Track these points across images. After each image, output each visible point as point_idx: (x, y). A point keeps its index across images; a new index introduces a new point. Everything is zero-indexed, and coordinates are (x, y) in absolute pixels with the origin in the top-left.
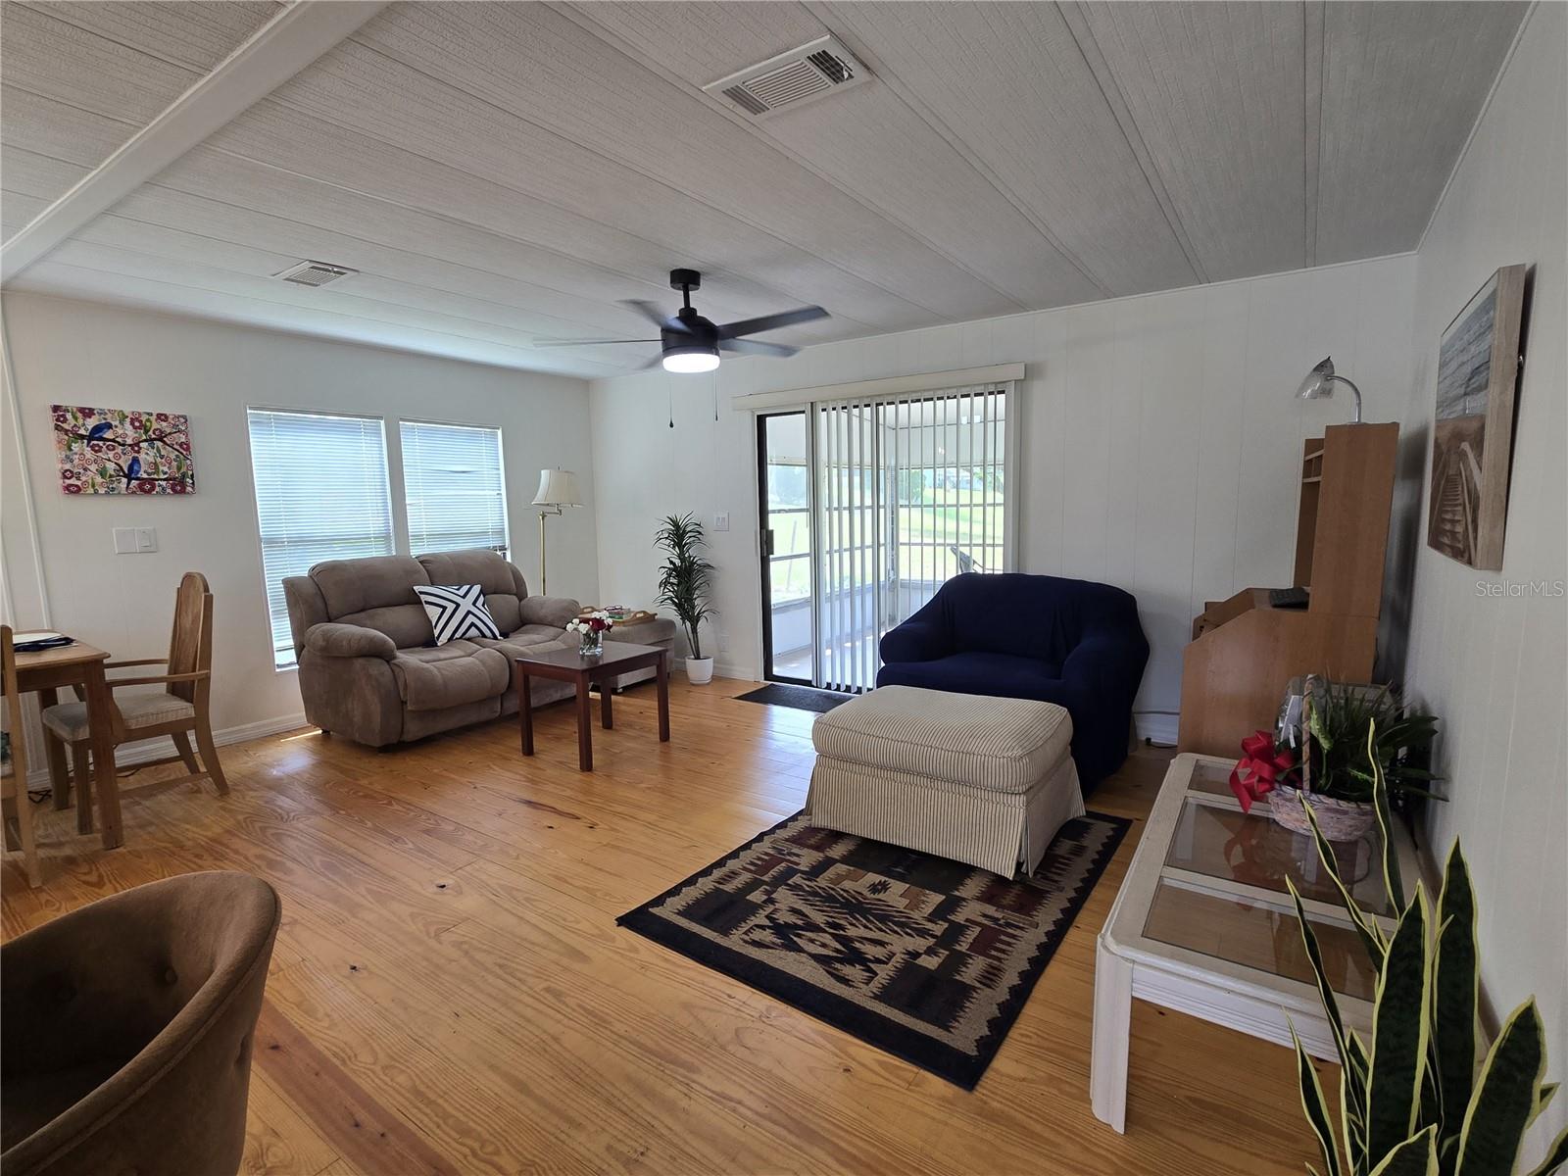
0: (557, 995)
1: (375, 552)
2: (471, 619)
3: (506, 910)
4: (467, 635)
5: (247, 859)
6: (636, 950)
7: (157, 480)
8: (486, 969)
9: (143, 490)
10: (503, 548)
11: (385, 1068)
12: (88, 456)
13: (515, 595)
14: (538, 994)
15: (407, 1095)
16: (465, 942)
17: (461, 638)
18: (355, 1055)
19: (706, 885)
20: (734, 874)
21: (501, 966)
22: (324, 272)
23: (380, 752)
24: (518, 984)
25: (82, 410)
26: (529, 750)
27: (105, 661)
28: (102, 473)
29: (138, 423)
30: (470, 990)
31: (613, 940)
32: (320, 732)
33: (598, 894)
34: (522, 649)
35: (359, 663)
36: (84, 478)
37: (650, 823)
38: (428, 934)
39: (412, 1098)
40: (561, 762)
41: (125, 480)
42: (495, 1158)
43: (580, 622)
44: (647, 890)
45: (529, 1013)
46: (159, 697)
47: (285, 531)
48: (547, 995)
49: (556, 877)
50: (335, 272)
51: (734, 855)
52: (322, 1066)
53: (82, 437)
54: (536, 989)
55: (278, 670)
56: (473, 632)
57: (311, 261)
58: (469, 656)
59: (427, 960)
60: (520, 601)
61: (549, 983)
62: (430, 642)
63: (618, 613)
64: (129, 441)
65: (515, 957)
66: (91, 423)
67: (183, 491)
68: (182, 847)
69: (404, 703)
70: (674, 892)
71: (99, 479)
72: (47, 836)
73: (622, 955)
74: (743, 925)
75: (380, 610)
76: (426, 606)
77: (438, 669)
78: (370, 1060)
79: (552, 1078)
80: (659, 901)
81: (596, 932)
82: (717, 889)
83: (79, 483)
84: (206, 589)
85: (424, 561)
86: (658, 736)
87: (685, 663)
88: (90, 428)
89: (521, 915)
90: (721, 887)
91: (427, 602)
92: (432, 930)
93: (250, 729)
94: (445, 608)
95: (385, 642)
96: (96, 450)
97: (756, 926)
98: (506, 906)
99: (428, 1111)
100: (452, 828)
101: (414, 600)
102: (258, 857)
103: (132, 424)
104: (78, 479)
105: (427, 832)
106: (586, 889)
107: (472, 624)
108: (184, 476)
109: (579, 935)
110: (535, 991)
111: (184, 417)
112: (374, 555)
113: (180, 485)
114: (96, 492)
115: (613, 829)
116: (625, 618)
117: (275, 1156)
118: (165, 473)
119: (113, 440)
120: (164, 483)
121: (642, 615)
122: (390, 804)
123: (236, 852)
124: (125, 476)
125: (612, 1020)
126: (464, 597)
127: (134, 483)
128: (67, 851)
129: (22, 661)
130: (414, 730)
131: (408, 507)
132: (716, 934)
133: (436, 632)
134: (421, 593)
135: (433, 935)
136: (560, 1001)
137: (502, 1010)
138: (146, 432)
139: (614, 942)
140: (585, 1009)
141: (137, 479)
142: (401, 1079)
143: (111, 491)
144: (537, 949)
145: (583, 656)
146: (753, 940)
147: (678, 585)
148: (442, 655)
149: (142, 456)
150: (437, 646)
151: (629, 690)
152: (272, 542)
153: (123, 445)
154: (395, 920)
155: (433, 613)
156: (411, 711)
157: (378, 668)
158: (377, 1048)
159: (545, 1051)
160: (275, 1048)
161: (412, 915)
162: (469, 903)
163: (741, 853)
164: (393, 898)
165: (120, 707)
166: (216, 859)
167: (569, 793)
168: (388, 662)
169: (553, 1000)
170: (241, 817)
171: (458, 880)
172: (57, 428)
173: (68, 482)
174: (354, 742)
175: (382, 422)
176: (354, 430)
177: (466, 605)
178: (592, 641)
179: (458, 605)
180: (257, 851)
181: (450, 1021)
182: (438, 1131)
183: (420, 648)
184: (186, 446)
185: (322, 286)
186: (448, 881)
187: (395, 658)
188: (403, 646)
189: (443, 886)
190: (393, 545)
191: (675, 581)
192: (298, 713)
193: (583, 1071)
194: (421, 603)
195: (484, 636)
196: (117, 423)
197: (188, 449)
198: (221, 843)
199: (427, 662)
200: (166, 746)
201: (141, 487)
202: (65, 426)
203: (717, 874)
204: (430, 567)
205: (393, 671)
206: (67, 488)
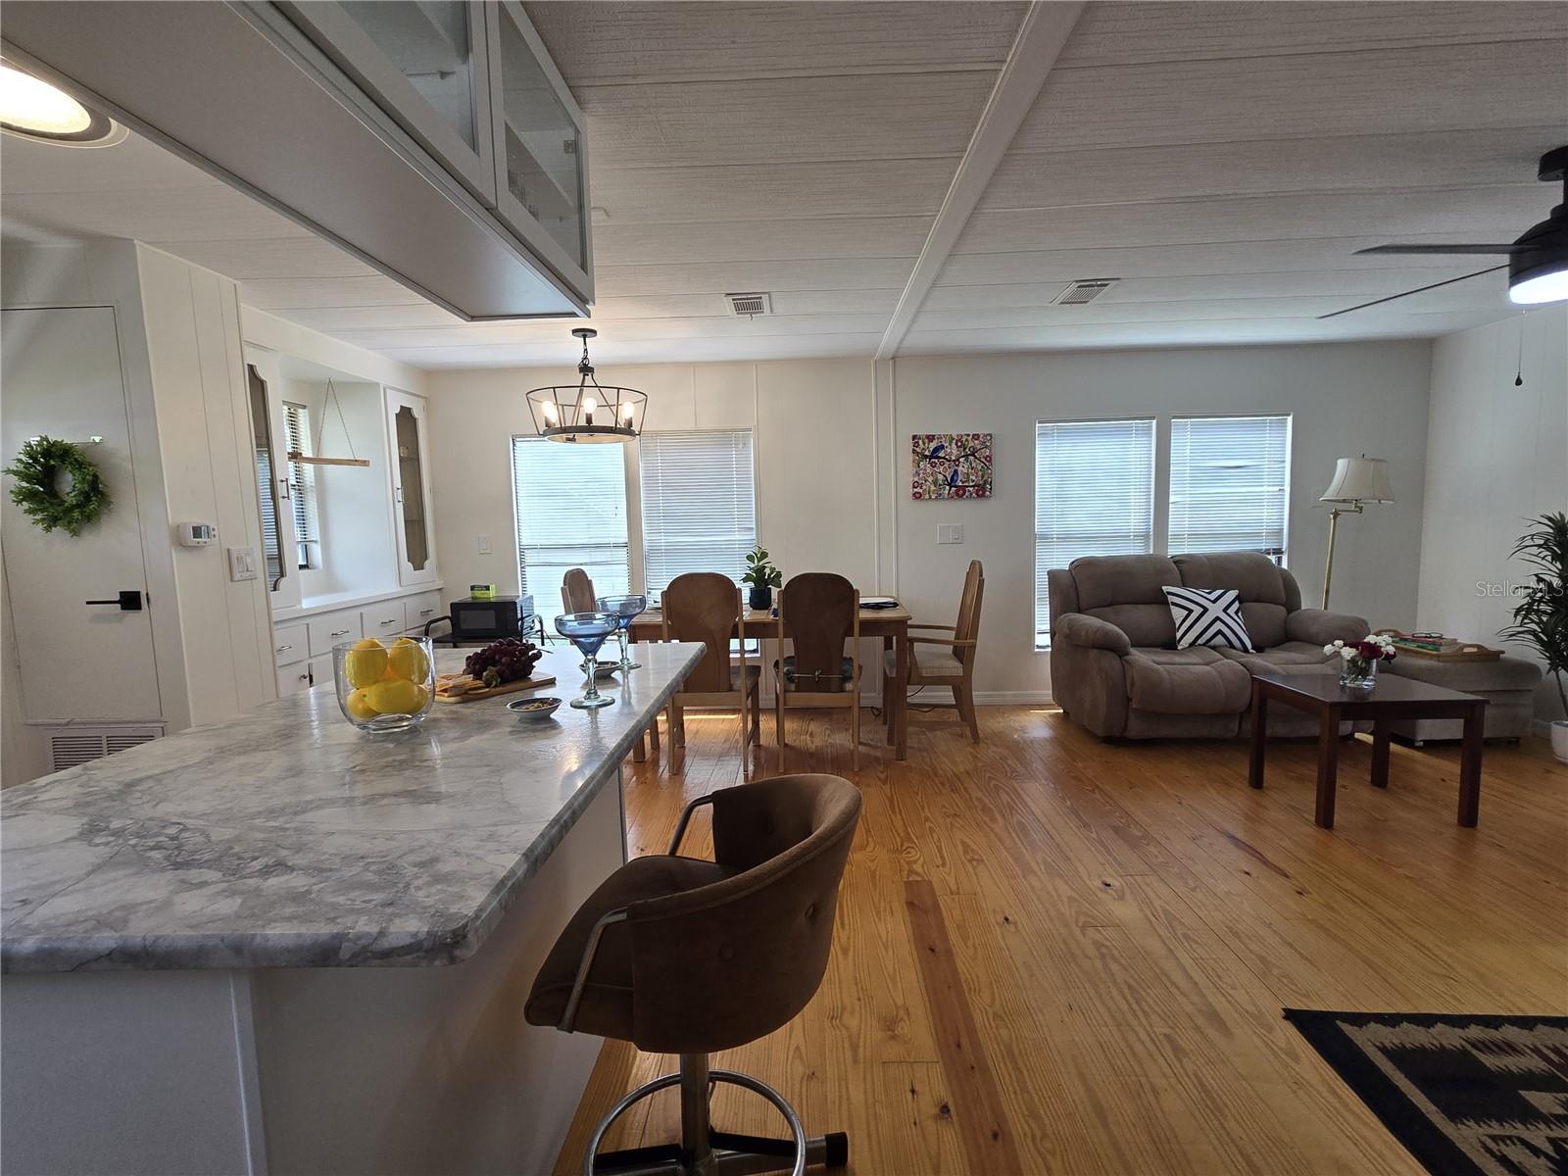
0: (1177, 1049)
1: (1133, 549)
2: (1218, 626)
3: (1160, 936)
4: (1212, 643)
5: (970, 797)
6: (1296, 1059)
7: (967, 487)
8: (1115, 982)
9: (958, 495)
10: (1278, 552)
11: (995, 1014)
12: (928, 471)
13: (1284, 605)
14: (1156, 1036)
15: (1002, 1048)
16: (1106, 947)
17: (1204, 644)
18: (979, 991)
19: (1451, 1038)
20: (1509, 1048)
21: (1130, 987)
22: (1089, 288)
23: (1105, 742)
24: (1140, 1014)
25: (928, 437)
26: (1257, 782)
27: (909, 622)
28: (935, 482)
29: (960, 443)
30: (1092, 993)
31: (1270, 1029)
32: (1062, 711)
33: (1275, 971)
34: (1276, 667)
35: (1094, 653)
36: (924, 487)
37: (1389, 920)
38: (1077, 921)
39: (1005, 1055)
40: (1293, 808)
41: (948, 488)
42: (1049, 1157)
43: (1345, 645)
44: (1344, 996)
45: (1138, 1048)
46: (945, 656)
47: (1056, 529)
48: (1165, 1043)
49: (1231, 929)
50: (1098, 286)
51: (1527, 1023)
52: (955, 982)
53: (926, 456)
54: (1156, 1030)
55: (1036, 650)
56: (1219, 640)
57: (1077, 281)
58: (1207, 664)
59: (1066, 944)
60: (1288, 613)
61: (1173, 1032)
62: (1170, 645)
63: (1434, 643)
64: (953, 458)
65: (1149, 987)
66: (933, 445)
67: (983, 495)
68: (936, 774)
69: (1129, 700)
70: (1391, 1020)
71: (933, 488)
72: (872, 740)
73: (1274, 1053)
74: (1494, 1124)
75: (1127, 607)
76: (1172, 607)
77: (1169, 672)
78: (989, 1002)
79: (1134, 1125)
80: (1359, 1019)
81: (1251, 1008)
82: (1464, 1051)
83: (921, 491)
84: (981, 575)
85: (1178, 561)
86: (1456, 816)
87: (1549, 728)
88: (931, 449)
89: (1172, 947)
90: (1475, 1052)
91: (1173, 604)
92: (1082, 919)
93: (1009, 695)
94: (1190, 611)
95: (1119, 637)
96: (933, 465)
97: (1521, 1140)
98: (1161, 933)
99: (1012, 1073)
100: (1140, 834)
101: (1162, 600)
102: (978, 799)
103: (956, 444)
104: (921, 488)
105: (1116, 830)
106: (1262, 959)
107: (1220, 632)
108: (985, 482)
109: (1229, 1002)
110: (1155, 1032)
111: (990, 435)
112: (1132, 552)
113: (982, 490)
114: (930, 497)
115: (1331, 908)
116: (1443, 650)
117: (902, 1028)
118: (973, 481)
119: (944, 458)
120: (971, 489)
121: (1475, 650)
122: (1093, 791)
123: (966, 790)
124: (949, 484)
125: (1229, 1114)
126: (1214, 602)
127: (953, 489)
128: (878, 754)
129: (864, 614)
130: (1136, 729)
131: (1171, 506)
132: (1434, 1108)
133: (1179, 635)
134: (1169, 593)
135: (1080, 924)
136: (1176, 1056)
137: (1114, 1029)
138: (965, 449)
139: (1270, 1033)
140: (1201, 1084)
141: (956, 486)
142: (1004, 1032)
143: (939, 497)
144: (1174, 990)
145: (1344, 687)
146: (1504, 1156)
147: (1550, 615)
148: (1177, 659)
149: (960, 468)
150: (1176, 649)
151: (1432, 746)
152: (1045, 537)
153: (949, 461)
154: (1054, 893)
155: (1178, 614)
156: (1136, 710)
157: (1111, 661)
158: (997, 996)
159: (1139, 1095)
160: (932, 950)
161: (1070, 898)
162: (1126, 911)
163: (1540, 1026)
164: (1061, 876)
165: (917, 659)
166: (952, 790)
167: (1287, 844)
168: (1120, 657)
169: (1171, 1054)
170: (980, 764)
171: (1124, 885)
172: (914, 451)
173: (915, 490)
174: (1084, 726)
175: (1154, 422)
176: (1127, 431)
177: (1215, 610)
178: (1359, 669)
179: (1206, 610)
180: (980, 795)
181: (1061, 1009)
182: (1013, 1096)
183: (1159, 650)
184: (989, 459)
185: (1091, 301)
186: (1115, 883)
187: (1127, 654)
188: (1138, 644)
189: (1109, 885)
190: (1152, 544)
191: (1549, 609)
192: (1047, 693)
193: (1170, 1144)
194: (1166, 603)
195: (1232, 646)
196: (947, 444)
197: (990, 461)
198: (959, 779)
199: (1159, 664)
200: (946, 695)
201: (957, 492)
202: (917, 449)
203: (1475, 1032)
204: (1184, 566)
205: (1123, 666)
206: (914, 495)
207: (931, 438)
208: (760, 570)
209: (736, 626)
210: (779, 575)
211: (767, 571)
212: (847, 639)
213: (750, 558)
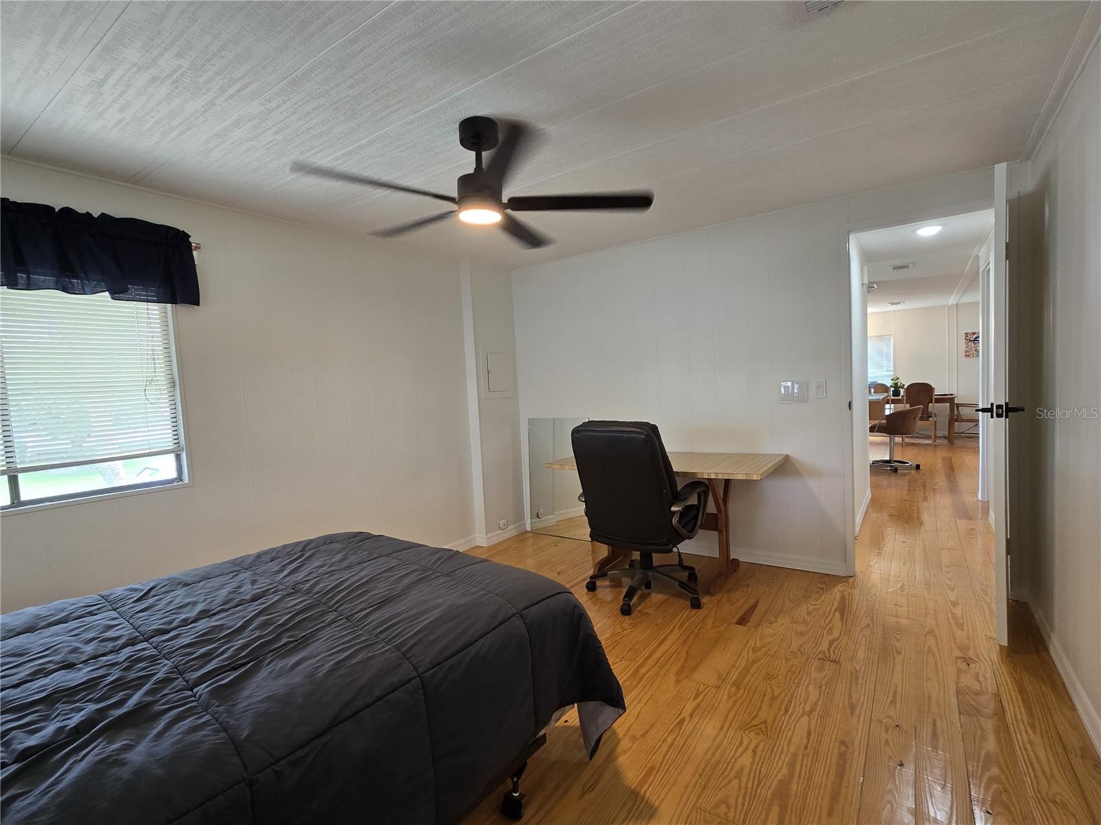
66: (975, 336)
83: (969, 354)
104: (969, 352)
172: (966, 339)
173: (966, 353)
206: (966, 355)
207: (974, 334)
208: (896, 384)
209: (888, 400)
210: (904, 385)
211: (899, 384)
212: (930, 404)
213: (892, 380)
